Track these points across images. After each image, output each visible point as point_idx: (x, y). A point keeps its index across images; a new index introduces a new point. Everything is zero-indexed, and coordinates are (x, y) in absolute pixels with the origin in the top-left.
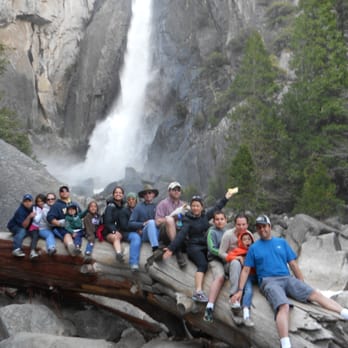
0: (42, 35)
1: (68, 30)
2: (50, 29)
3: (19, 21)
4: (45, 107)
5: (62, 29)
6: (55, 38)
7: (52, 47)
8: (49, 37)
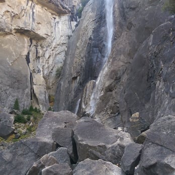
0: (39, 47)
1: (58, 45)
2: (45, 43)
3: (19, 34)
4: (37, 95)
5: (54, 44)
6: (49, 50)
7: (47, 56)
8: (45, 49)
